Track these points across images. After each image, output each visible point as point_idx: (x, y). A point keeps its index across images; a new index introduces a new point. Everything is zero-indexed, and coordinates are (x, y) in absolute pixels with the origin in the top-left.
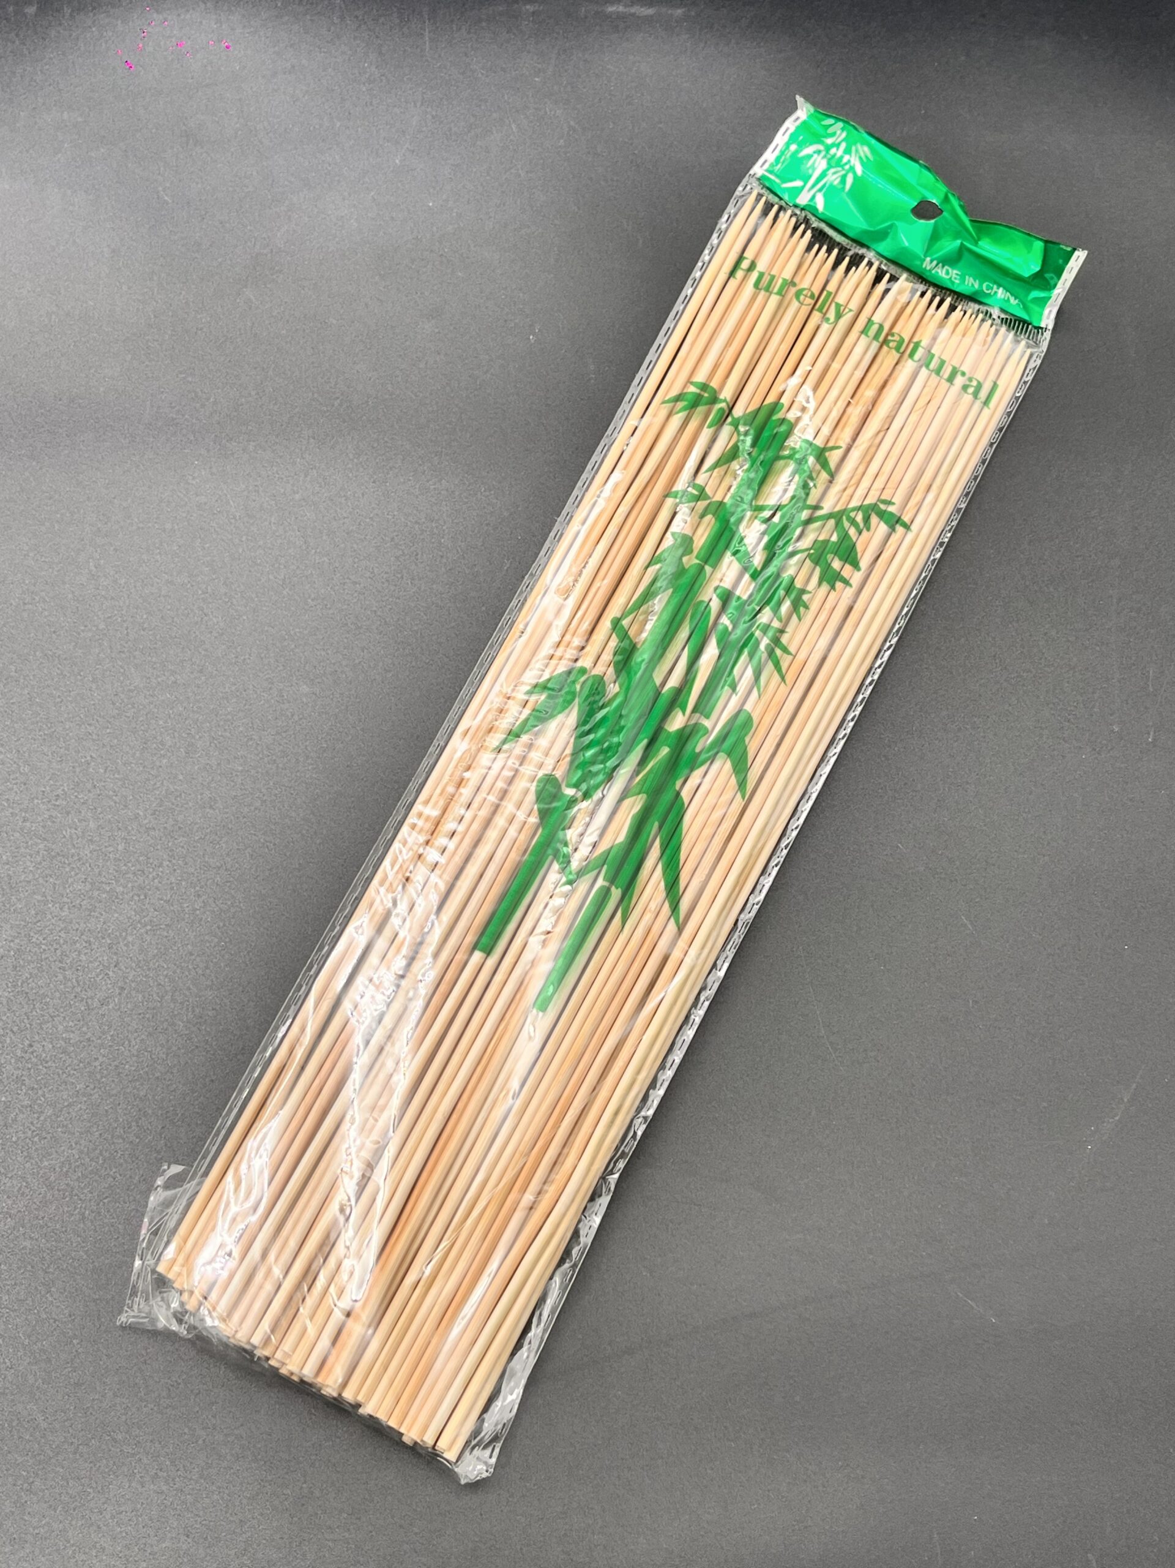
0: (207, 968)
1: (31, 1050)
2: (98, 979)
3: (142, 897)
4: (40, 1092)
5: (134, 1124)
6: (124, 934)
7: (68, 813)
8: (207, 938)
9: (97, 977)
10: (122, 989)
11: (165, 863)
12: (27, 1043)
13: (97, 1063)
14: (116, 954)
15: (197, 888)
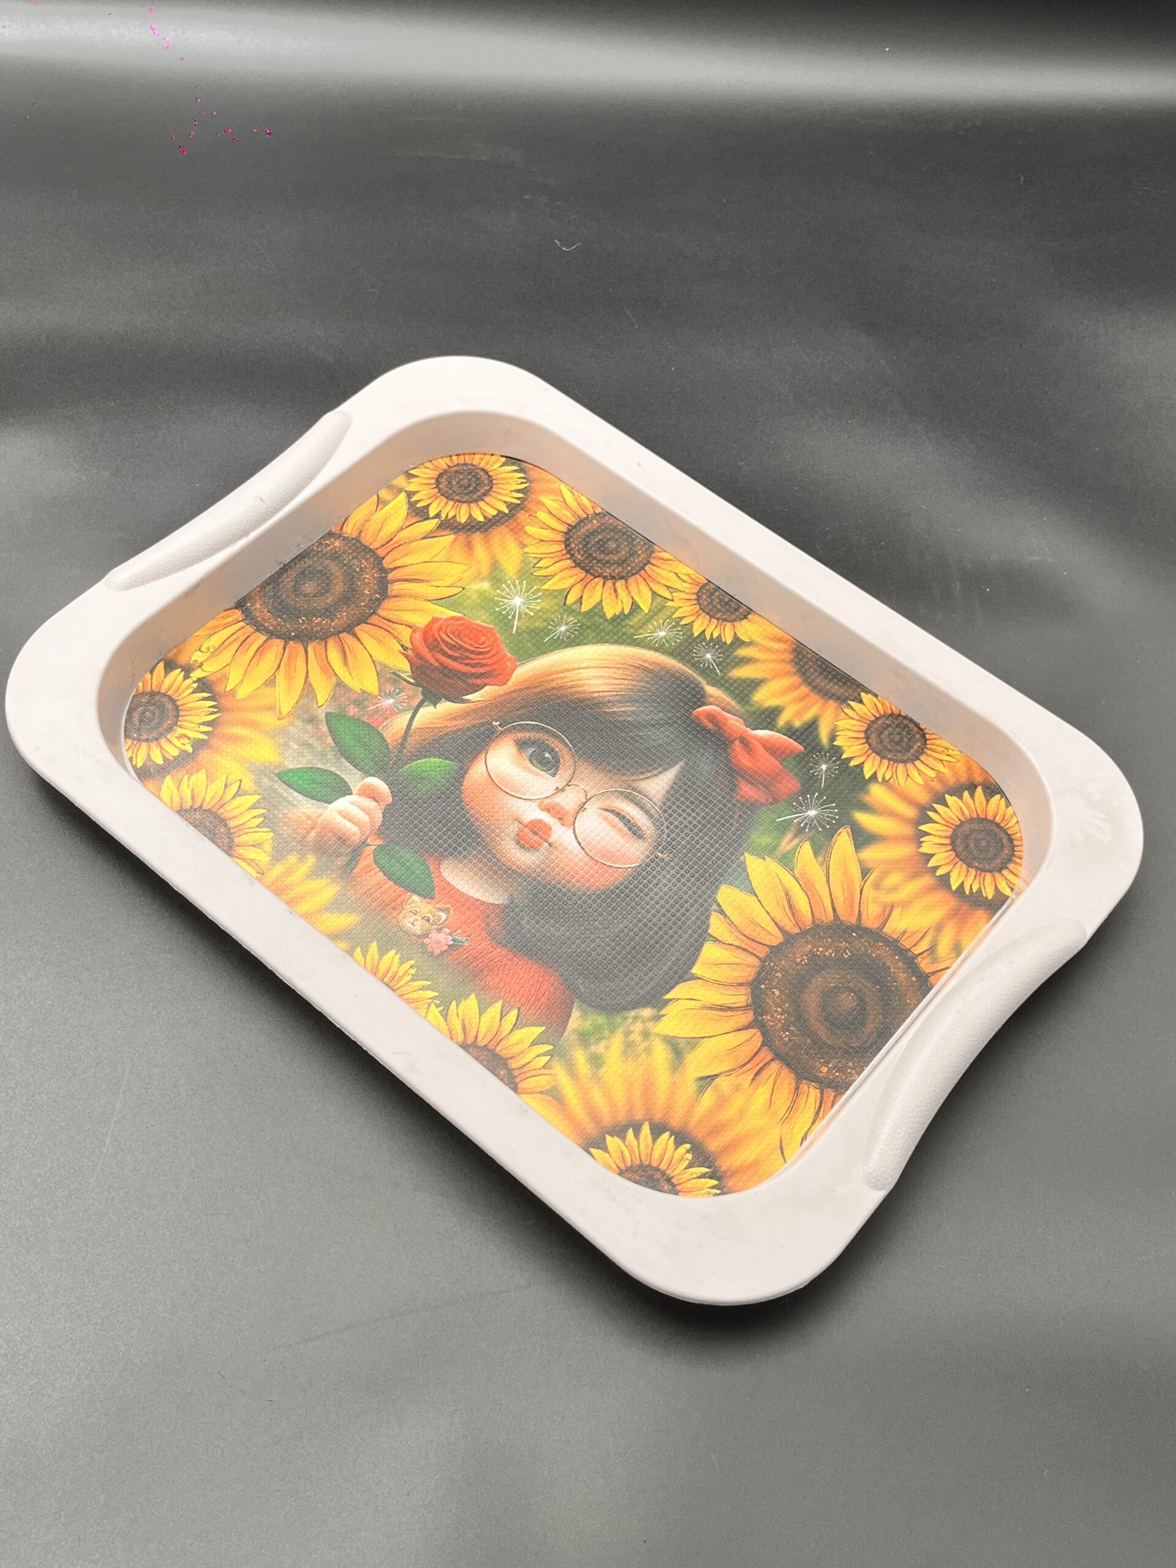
0: (156, 1053)
1: (33, 1098)
2: (83, 1057)
3: (118, 1006)
4: (36, 1126)
5: (97, 1150)
6: (103, 1029)
7: (74, 951)
8: (158, 1034)
9: (83, 1054)
10: (98, 1063)
11: (136, 985)
12: (30, 1094)
13: (76, 1110)
14: (96, 1041)
15: (155, 1003)
